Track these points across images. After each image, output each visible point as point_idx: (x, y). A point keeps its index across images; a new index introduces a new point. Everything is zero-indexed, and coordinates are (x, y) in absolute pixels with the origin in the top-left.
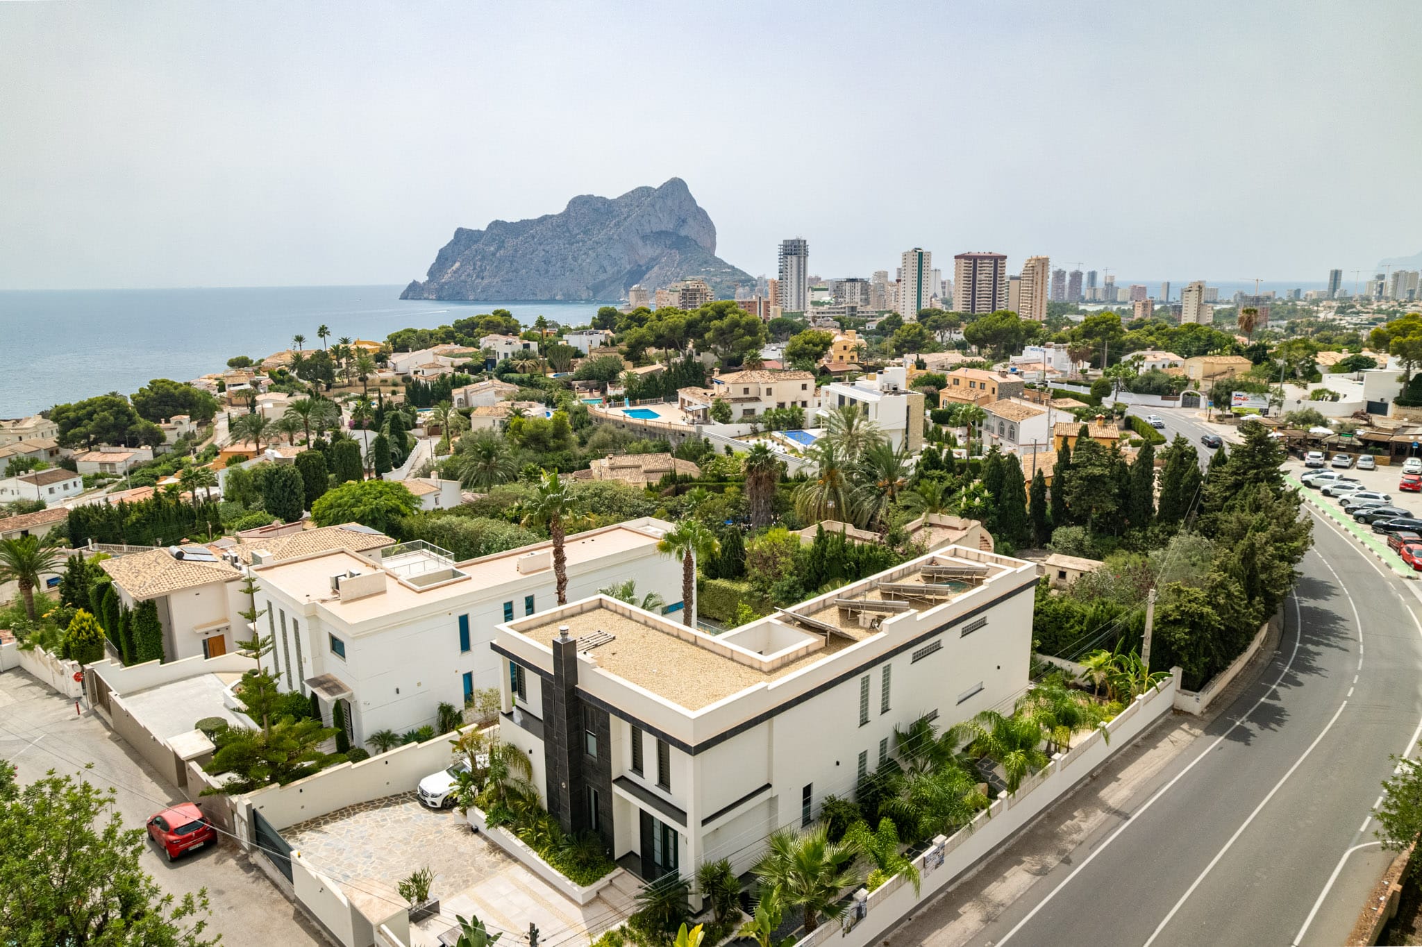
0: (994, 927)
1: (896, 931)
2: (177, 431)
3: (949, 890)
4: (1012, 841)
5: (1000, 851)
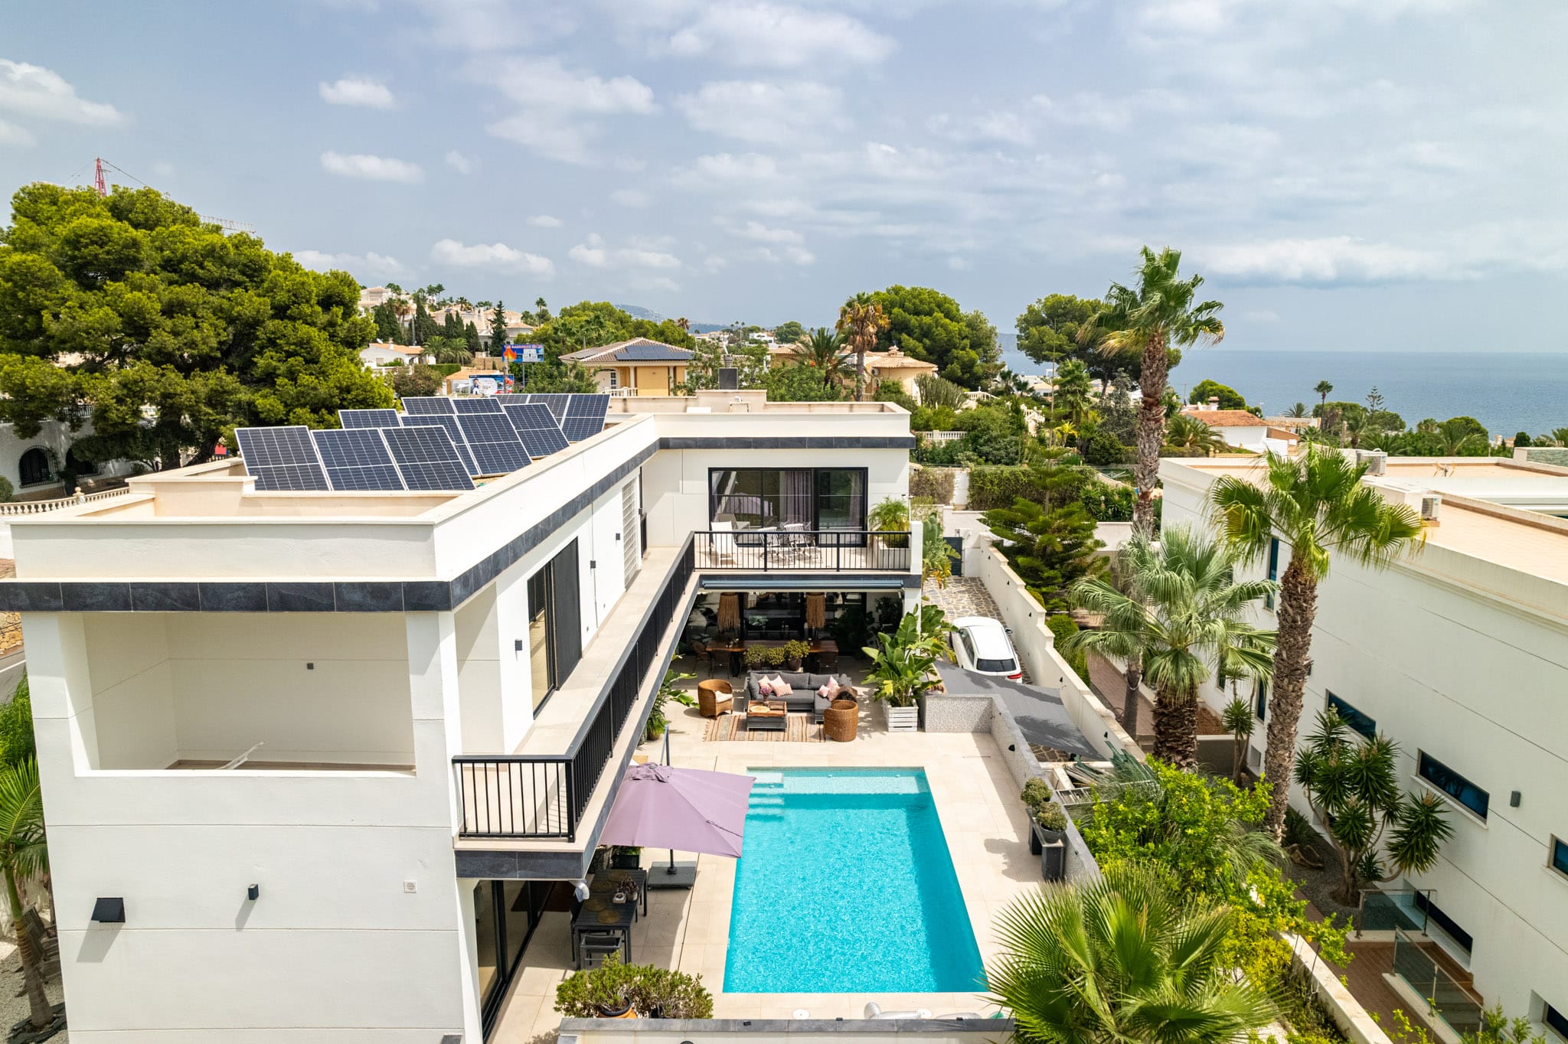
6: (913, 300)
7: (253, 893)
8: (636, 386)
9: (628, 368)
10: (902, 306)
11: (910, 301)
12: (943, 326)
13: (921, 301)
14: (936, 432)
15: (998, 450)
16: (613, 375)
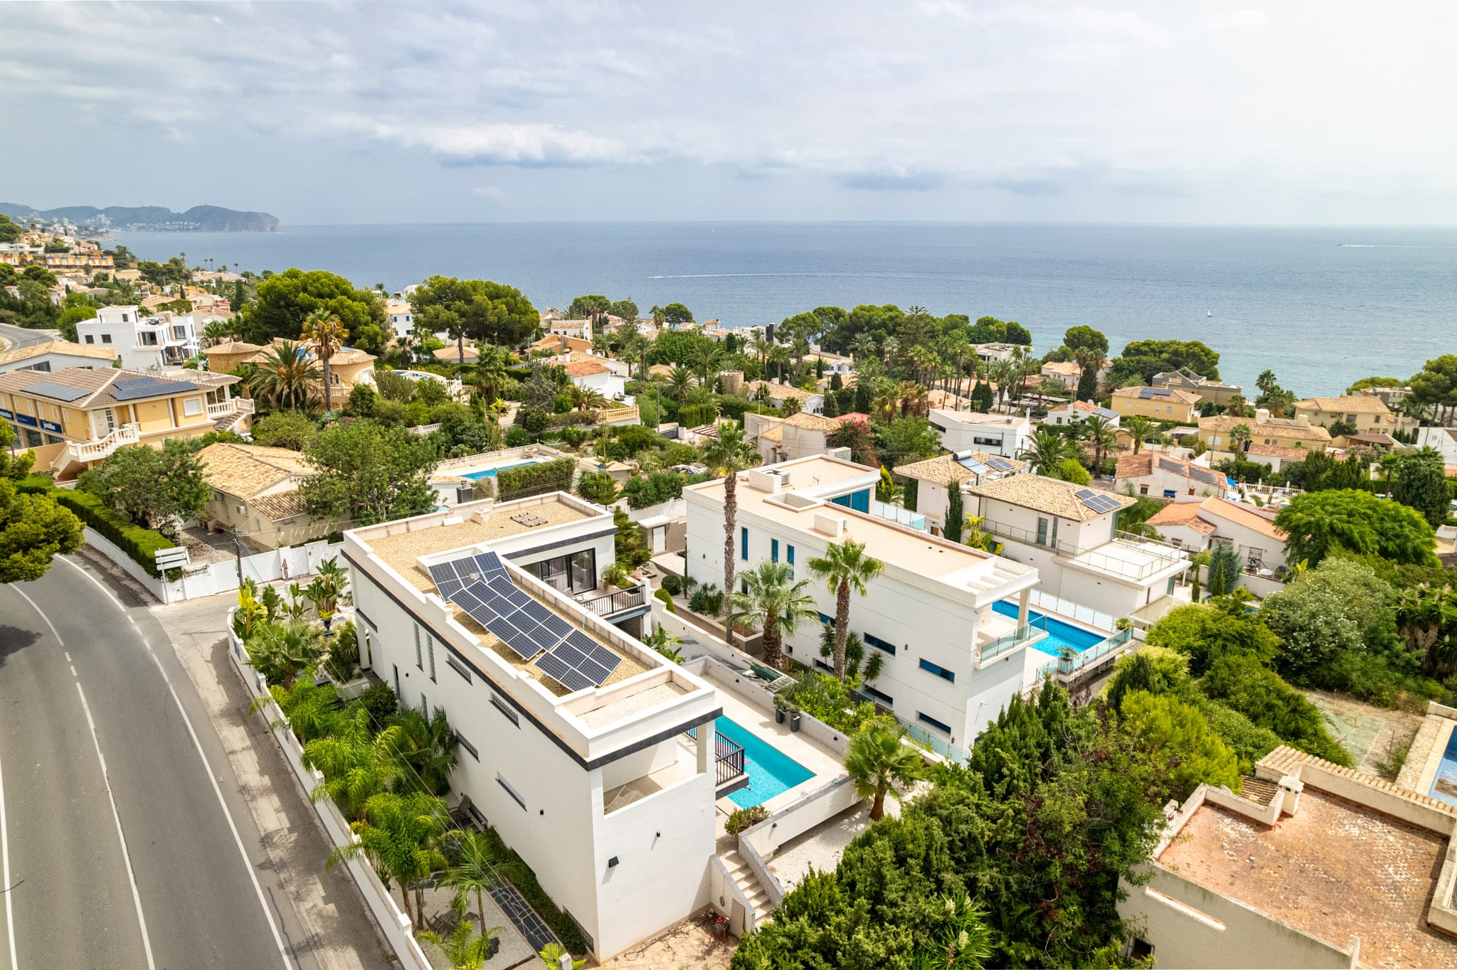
0: (236, 790)
1: (273, 739)
3: (293, 775)
6: (316, 284)
7: (658, 835)
8: (137, 420)
9: (127, 406)
10: (305, 290)
11: (311, 285)
12: (348, 307)
13: (322, 285)
14: (420, 427)
15: (473, 436)
16: (109, 413)
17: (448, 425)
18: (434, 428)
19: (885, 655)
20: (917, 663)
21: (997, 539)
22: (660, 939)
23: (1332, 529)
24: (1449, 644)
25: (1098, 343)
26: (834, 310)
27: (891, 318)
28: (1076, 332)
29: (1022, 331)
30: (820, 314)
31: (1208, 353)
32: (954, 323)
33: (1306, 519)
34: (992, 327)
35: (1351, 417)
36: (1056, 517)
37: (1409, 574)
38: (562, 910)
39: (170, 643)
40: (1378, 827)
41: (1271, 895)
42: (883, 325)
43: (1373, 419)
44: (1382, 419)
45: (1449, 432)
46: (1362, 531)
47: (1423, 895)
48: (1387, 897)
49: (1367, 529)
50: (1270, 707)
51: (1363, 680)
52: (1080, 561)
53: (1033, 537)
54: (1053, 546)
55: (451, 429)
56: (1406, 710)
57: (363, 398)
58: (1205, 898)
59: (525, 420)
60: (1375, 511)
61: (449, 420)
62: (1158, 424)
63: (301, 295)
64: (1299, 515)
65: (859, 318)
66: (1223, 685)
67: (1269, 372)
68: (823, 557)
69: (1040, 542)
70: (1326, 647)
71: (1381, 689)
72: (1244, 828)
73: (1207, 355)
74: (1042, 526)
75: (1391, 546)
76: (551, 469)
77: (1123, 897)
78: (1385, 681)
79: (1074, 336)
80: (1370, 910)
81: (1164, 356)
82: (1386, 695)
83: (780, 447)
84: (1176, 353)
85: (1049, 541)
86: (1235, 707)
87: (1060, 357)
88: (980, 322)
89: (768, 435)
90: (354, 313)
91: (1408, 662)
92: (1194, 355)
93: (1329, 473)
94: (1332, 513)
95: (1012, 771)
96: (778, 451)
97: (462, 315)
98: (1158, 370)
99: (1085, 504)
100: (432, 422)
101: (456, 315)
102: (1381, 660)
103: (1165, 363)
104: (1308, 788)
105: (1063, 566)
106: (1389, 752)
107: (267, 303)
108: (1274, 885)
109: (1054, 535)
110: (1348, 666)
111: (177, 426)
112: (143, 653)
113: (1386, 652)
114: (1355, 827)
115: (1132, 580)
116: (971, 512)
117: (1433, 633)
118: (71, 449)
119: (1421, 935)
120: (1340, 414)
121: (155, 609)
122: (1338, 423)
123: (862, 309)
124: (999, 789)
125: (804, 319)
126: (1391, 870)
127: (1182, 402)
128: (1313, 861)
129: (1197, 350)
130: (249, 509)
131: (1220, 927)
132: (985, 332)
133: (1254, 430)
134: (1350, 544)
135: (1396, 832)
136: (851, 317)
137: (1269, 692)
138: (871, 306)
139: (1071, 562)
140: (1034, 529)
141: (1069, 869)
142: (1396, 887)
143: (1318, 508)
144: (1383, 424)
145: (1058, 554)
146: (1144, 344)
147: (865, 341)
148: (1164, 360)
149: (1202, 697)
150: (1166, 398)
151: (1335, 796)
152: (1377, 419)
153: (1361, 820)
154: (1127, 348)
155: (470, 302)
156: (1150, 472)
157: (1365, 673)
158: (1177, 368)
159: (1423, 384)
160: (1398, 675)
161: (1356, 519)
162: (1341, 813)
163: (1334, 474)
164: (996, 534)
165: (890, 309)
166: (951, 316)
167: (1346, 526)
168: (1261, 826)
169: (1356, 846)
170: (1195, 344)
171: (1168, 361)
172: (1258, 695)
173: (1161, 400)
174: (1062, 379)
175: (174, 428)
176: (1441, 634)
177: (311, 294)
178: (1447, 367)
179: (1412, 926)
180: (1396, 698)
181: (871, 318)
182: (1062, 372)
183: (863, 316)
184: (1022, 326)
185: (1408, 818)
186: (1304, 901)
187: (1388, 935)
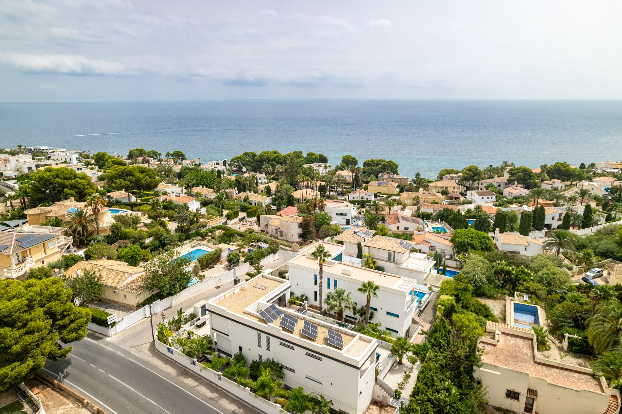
0: (209, 400)
1: (205, 380)
2: (551, 186)
3: (223, 391)
4: (251, 407)
5: (245, 403)
6: (63, 174)
7: (367, 383)
8: (30, 255)
9: (26, 250)
12: (80, 183)
13: (65, 174)
14: (146, 240)
16: (17, 253)
17: (157, 237)
18: (151, 239)
19: (374, 312)
20: (386, 313)
21: (375, 260)
22: (367, 411)
23: (468, 244)
24: (507, 278)
25: (354, 162)
26: (251, 153)
27: (277, 157)
28: (346, 158)
29: (324, 157)
30: (246, 155)
31: (395, 164)
32: (298, 155)
33: (460, 240)
34: (314, 157)
35: (446, 188)
36: (394, 252)
37: (490, 256)
38: (338, 410)
39: (130, 352)
40: (518, 339)
41: (503, 363)
42: (274, 159)
43: (453, 188)
44: (455, 188)
45: (476, 192)
46: (476, 243)
47: (532, 355)
48: (525, 357)
49: (477, 242)
50: (480, 310)
51: (489, 292)
52: (404, 265)
53: (387, 259)
54: (394, 261)
55: (158, 238)
56: (500, 299)
57: (118, 230)
58: (495, 368)
59: (182, 229)
60: (478, 236)
61: (157, 235)
62: (386, 196)
63: (57, 179)
64: (458, 239)
65: (264, 157)
66: (466, 305)
67: (419, 173)
68: (361, 287)
69: (389, 260)
70: (479, 284)
71: (493, 295)
72: (490, 347)
73: (394, 165)
74: (390, 255)
75: (484, 246)
76: (215, 254)
77: (475, 371)
78: (494, 292)
79: (346, 159)
80: (523, 361)
81: (380, 166)
82: (495, 296)
83: (279, 229)
84: (384, 165)
85: (392, 260)
86: (471, 311)
87: (342, 169)
88: (308, 155)
89: (272, 224)
90: (83, 185)
91: (499, 285)
92: (390, 166)
93: (452, 216)
94: (467, 238)
95: (444, 345)
96: (278, 230)
97: (131, 182)
98: (379, 172)
99: (403, 247)
100: (150, 237)
101: (129, 182)
102: (493, 286)
103: (380, 169)
104: (503, 333)
105: (399, 268)
106: (500, 313)
107: (40, 184)
108: (503, 360)
109: (394, 257)
110: (485, 289)
111: (45, 254)
112: (123, 359)
113: (493, 283)
114: (513, 341)
115: (422, 271)
116: (365, 251)
117: (503, 275)
118: (6, 273)
119: (535, 364)
120: (443, 187)
121: (108, 339)
122: (443, 191)
123: (264, 153)
124: (442, 350)
125: (240, 158)
126: (524, 350)
127: (393, 186)
128: (508, 352)
129: (391, 164)
130: (119, 291)
131: (499, 373)
132: (311, 158)
133: (420, 197)
134: (473, 247)
135: (522, 340)
136: (260, 157)
137: (479, 306)
138: (267, 152)
139: (401, 266)
140: (387, 256)
141: (464, 367)
142: (526, 354)
143: (463, 236)
144: (456, 189)
145: (397, 264)
146: (371, 161)
147: (267, 166)
148: (380, 168)
149: (461, 310)
150: (387, 185)
151: (506, 333)
152: (454, 188)
153: (514, 338)
154: (364, 163)
155: (134, 176)
156: (399, 222)
157: (489, 290)
158: (385, 171)
159: (466, 175)
160: (497, 289)
161: (473, 239)
162: (509, 337)
163: (454, 216)
164: (374, 258)
165: (275, 152)
166: (295, 152)
167: (471, 242)
168: (494, 345)
169: (515, 346)
170: (390, 162)
171: (381, 168)
172: (476, 307)
173: (385, 186)
174: (345, 177)
175: (45, 255)
176: (505, 275)
177: (61, 178)
178: (472, 170)
179: (532, 363)
180: (497, 296)
181: (268, 157)
182: (344, 175)
183: (265, 156)
184: (324, 155)
185: (523, 336)
186: (510, 362)
187: (529, 366)
